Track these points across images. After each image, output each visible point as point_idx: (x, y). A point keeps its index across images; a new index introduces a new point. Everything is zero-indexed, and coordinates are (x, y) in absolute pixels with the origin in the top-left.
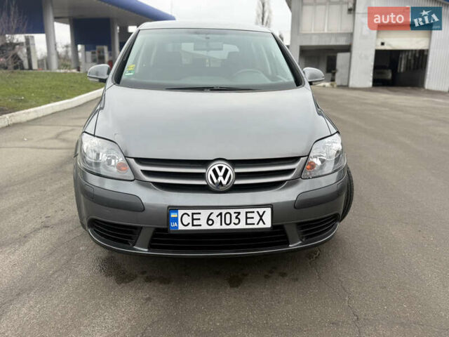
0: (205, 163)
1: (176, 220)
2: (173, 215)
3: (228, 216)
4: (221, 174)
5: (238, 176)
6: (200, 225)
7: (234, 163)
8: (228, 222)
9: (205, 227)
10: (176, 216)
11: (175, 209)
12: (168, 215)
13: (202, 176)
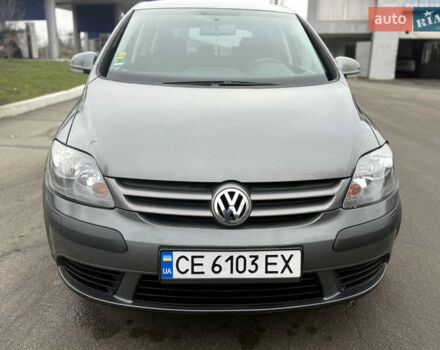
0: (211, 187)
1: (169, 265)
2: (166, 259)
3: (241, 261)
4: (232, 202)
5: (256, 205)
6: (203, 273)
7: (250, 187)
8: (241, 268)
9: (209, 275)
10: (170, 260)
11: (169, 249)
12: (160, 258)
13: (206, 205)
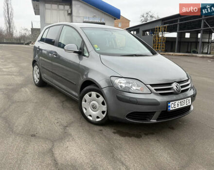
2: (169, 105)
8: (182, 104)
9: (177, 108)
11: (169, 102)
12: (167, 105)
